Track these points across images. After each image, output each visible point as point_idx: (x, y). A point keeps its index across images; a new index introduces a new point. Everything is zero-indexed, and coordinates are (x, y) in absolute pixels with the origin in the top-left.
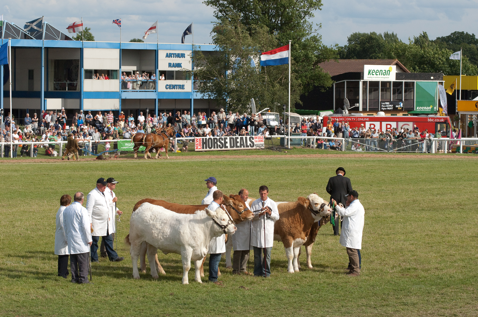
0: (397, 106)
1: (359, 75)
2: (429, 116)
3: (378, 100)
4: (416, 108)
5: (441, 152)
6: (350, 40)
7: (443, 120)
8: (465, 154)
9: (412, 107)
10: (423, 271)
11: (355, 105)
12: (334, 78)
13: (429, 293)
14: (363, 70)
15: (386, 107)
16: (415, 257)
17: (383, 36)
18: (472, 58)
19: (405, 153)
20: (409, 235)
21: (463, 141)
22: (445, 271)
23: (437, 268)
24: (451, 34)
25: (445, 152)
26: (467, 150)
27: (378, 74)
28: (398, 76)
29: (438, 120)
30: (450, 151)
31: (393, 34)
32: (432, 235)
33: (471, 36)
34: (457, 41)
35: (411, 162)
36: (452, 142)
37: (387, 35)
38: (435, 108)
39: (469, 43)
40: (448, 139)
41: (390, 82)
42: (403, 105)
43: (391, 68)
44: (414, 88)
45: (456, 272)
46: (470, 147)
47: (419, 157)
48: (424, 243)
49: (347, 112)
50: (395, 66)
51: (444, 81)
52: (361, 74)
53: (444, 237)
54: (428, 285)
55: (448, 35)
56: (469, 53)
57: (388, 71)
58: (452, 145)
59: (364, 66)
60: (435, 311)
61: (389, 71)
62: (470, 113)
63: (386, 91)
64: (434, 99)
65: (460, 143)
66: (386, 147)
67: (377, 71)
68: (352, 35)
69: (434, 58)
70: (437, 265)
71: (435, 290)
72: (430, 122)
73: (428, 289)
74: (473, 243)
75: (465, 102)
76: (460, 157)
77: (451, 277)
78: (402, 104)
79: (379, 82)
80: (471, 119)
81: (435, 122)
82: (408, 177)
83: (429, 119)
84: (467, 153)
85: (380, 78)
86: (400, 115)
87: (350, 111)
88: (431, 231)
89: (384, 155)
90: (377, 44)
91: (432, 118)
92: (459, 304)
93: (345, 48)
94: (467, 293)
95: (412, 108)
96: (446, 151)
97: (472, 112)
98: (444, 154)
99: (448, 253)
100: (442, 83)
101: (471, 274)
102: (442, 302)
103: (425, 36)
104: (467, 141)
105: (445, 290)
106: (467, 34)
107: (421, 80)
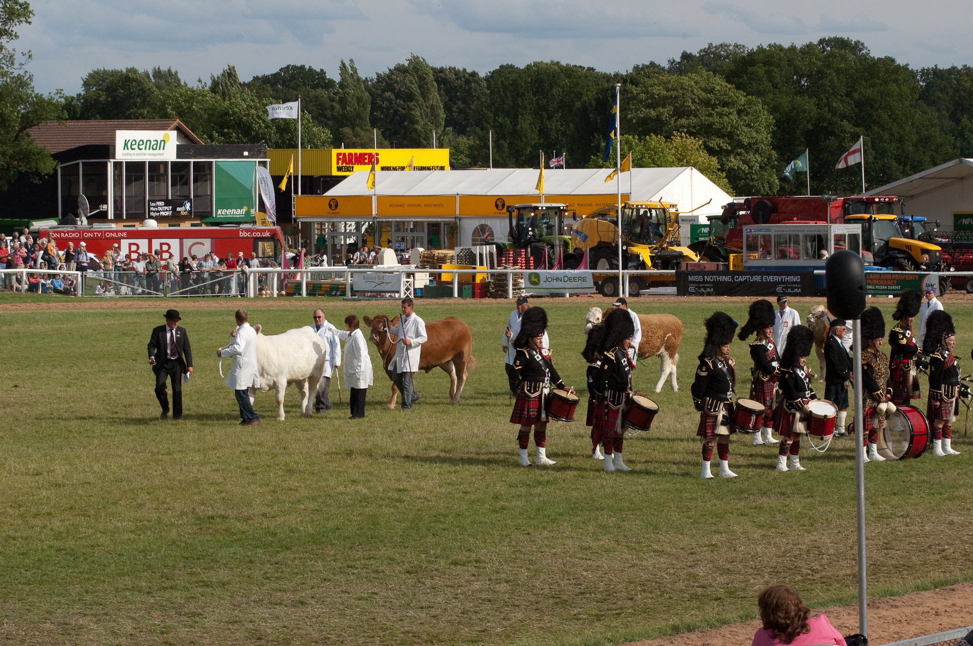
0: (178, 209)
1: (107, 150)
2: (241, 226)
3: (143, 198)
4: (217, 212)
5: (266, 295)
6: (86, 84)
7: (267, 234)
8: (312, 297)
9: (209, 210)
10: (239, 521)
11: (99, 208)
12: (60, 157)
13: (251, 562)
14: (115, 140)
15: (158, 212)
16: (224, 495)
17: (151, 76)
18: (320, 115)
19: (197, 299)
20: (211, 452)
21: (307, 272)
22: (280, 520)
23: (264, 515)
24: (281, 70)
25: (272, 294)
26: (314, 290)
27: (143, 147)
28: (181, 151)
29: (258, 235)
30: (284, 292)
31: (169, 71)
32: (253, 451)
33: (318, 74)
34: (292, 84)
35: (210, 314)
36: (286, 276)
37: (158, 73)
38: (252, 211)
39: (315, 87)
40: (279, 269)
41: (166, 163)
42: (191, 207)
43: (167, 136)
44: (211, 175)
45: (302, 522)
46: (321, 284)
47: (225, 305)
48: (240, 467)
49: (85, 221)
50: (175, 132)
51: (268, 160)
52: (111, 148)
53: (276, 456)
54: (249, 547)
55: (274, 72)
56: (314, 105)
57: (161, 141)
58: (286, 282)
59: (115, 133)
60: (264, 596)
61: (163, 143)
62: (320, 220)
63: (159, 180)
64: (251, 194)
65: (302, 277)
66: (161, 287)
67: (141, 143)
68: (90, 75)
69: (247, 115)
70: (265, 510)
71: (264, 557)
72: (243, 237)
73: (249, 554)
74: (331, 466)
75: (311, 199)
76: (303, 303)
77: (292, 531)
78: (188, 206)
79: (144, 162)
80: (321, 232)
81: (253, 237)
82: (205, 343)
83: (242, 231)
84: (314, 295)
85: (146, 156)
86: (186, 226)
87: (91, 219)
88: (251, 444)
89: (158, 303)
90: (140, 90)
91: (247, 230)
92: (309, 582)
93: (78, 99)
94: (323, 560)
95: (209, 212)
96: (276, 292)
97: (322, 217)
98: (271, 297)
99: (285, 485)
100: (264, 164)
101: (330, 524)
102: (277, 578)
103: (230, 74)
104: (315, 272)
105: (281, 556)
106: (310, 69)
107: (224, 157)
